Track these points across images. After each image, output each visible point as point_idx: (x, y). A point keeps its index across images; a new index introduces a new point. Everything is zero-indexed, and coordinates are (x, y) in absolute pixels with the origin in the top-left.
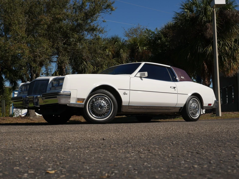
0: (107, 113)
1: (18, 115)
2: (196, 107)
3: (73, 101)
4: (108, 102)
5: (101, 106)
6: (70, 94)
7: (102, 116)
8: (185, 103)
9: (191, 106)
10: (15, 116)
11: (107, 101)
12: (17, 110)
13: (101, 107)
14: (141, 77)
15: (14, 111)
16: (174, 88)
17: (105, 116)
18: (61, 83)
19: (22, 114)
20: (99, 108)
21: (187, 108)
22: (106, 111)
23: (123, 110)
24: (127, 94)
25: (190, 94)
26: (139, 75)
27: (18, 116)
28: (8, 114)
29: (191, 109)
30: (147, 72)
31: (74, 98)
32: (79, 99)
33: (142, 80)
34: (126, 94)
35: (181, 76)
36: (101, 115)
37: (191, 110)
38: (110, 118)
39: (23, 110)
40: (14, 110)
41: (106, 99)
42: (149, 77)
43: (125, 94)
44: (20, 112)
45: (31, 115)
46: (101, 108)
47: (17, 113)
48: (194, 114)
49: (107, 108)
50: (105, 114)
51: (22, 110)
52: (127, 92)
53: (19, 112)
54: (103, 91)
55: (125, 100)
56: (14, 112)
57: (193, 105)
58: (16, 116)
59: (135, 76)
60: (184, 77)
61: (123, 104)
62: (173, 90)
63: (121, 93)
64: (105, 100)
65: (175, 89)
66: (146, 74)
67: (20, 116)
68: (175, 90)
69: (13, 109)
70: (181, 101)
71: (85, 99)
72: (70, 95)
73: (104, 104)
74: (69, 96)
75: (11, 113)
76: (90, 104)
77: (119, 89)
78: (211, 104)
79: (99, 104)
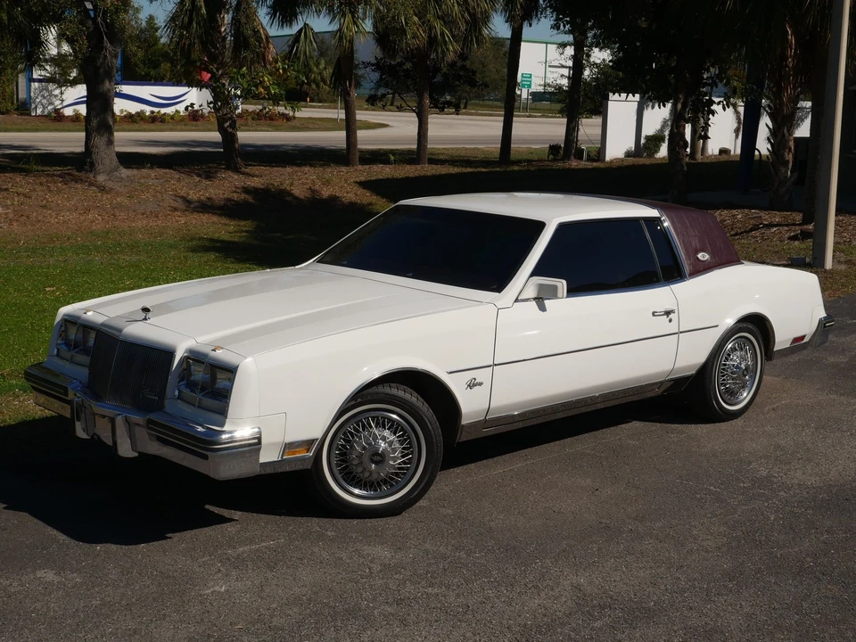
0: (403, 474)
1: (50, 108)
2: (747, 368)
3: (268, 455)
4: (405, 432)
5: (376, 453)
6: (256, 441)
7: (380, 486)
8: (701, 357)
9: (725, 365)
10: (39, 111)
11: (402, 429)
12: (47, 89)
13: (379, 458)
14: (539, 300)
15: (32, 90)
16: (668, 313)
17: (392, 485)
18: (221, 383)
19: (65, 104)
20: (373, 462)
21: (711, 378)
22: (399, 469)
23: (463, 437)
24: (480, 384)
25: (730, 321)
26: (531, 292)
27: (50, 113)
28: (12, 103)
29: (723, 376)
30: (564, 282)
31: (274, 444)
32: (289, 447)
33: (542, 308)
34: (475, 385)
35: (697, 252)
36: (378, 483)
37: (724, 380)
38: (412, 496)
39: (70, 88)
40: (33, 86)
41: (399, 424)
42: (573, 291)
43: (472, 385)
44: (56, 96)
45: (101, 166)
46: (377, 463)
47: (44, 98)
48: (732, 394)
49: (403, 457)
50: (393, 479)
51: (63, 88)
52: (481, 375)
53: (51, 95)
54: (386, 394)
55: (471, 404)
56: (32, 94)
57: (735, 359)
58: (43, 111)
59: (517, 300)
60: (712, 254)
61: (464, 422)
62: (662, 325)
63: (456, 385)
64: (394, 427)
65: (671, 316)
66: (562, 284)
67: (57, 111)
68: (670, 321)
69: (30, 86)
70: (691, 354)
71: (317, 440)
72: (259, 443)
73: (391, 443)
74: (256, 444)
75: (22, 95)
76: (334, 446)
77: (451, 373)
78: (803, 337)
79: (370, 444)
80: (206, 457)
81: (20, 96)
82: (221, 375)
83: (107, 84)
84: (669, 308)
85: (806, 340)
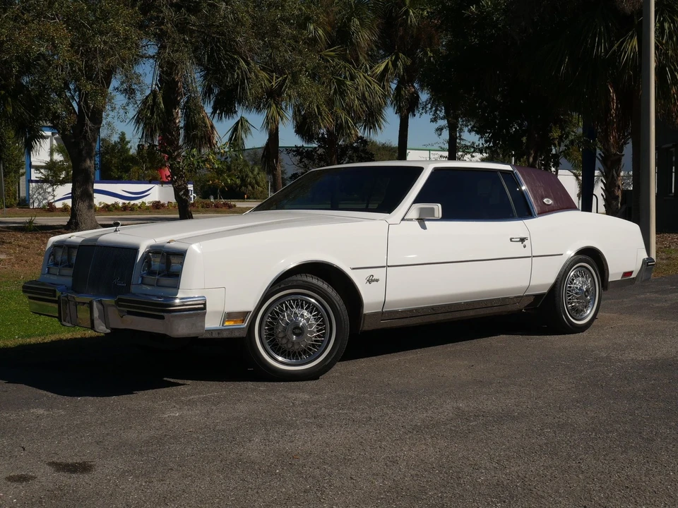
0: (318, 346)
1: (44, 202)
2: (587, 290)
3: (212, 323)
4: (319, 312)
5: (297, 327)
6: (202, 306)
7: (300, 355)
8: (551, 279)
9: (570, 287)
10: (36, 205)
11: (317, 310)
12: (42, 188)
13: (299, 331)
14: (421, 221)
15: (31, 189)
16: (522, 240)
17: (310, 355)
19: (56, 199)
20: (295, 334)
21: (560, 296)
22: (315, 341)
23: (366, 326)
24: (377, 280)
25: (570, 253)
26: (414, 214)
27: (44, 206)
28: (15, 199)
29: (569, 296)
30: (440, 205)
31: (215, 313)
32: (230, 316)
33: (424, 227)
34: (373, 281)
35: (543, 198)
36: (299, 353)
37: (570, 299)
38: (327, 363)
39: (60, 186)
40: (31, 186)
41: (314, 305)
42: (447, 216)
43: (371, 280)
44: (49, 193)
46: (297, 335)
47: (40, 194)
48: (577, 312)
49: (318, 331)
50: (310, 350)
51: (55, 187)
52: (378, 273)
53: (45, 192)
54: (303, 281)
55: (371, 297)
56: (30, 192)
57: (578, 283)
58: (39, 205)
59: (403, 219)
60: (554, 199)
61: (366, 311)
62: (518, 249)
63: (358, 279)
64: (311, 308)
65: (526, 242)
66: (438, 208)
67: (50, 204)
68: (525, 247)
69: (29, 185)
70: (543, 276)
71: (250, 312)
72: (204, 308)
73: (308, 320)
74: (199, 310)
75: (23, 194)
76: (264, 323)
77: (354, 269)
78: (631, 273)
79: (291, 321)
80: (162, 318)
81: (21, 195)
82: (174, 260)
83: (88, 162)
84: (523, 236)
85: (634, 275)
